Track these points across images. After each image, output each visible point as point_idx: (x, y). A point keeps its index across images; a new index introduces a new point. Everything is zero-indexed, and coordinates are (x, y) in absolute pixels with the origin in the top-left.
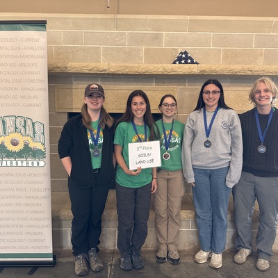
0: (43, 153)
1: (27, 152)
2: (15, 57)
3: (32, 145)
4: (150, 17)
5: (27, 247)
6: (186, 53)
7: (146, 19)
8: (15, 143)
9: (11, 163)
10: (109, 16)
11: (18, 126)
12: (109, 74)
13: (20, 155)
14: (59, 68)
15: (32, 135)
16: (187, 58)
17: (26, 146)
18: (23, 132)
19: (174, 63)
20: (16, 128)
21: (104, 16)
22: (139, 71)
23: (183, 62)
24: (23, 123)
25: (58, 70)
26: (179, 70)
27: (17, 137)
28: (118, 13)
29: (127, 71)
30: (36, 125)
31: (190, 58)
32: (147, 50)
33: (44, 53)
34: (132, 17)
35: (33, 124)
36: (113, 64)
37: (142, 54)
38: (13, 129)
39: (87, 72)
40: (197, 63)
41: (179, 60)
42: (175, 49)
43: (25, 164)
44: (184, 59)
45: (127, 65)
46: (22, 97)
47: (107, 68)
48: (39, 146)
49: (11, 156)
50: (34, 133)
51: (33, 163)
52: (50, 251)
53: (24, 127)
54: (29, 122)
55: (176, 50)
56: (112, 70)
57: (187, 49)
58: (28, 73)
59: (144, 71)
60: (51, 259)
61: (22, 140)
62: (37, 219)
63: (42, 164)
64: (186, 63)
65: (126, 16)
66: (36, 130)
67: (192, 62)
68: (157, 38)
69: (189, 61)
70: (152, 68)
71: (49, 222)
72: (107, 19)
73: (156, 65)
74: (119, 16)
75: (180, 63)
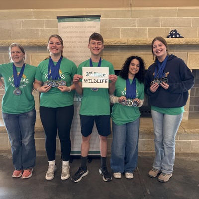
2: (82, 37)
4: (153, 8)
6: (175, 31)
7: (150, 10)
10: (128, 9)
12: (127, 45)
16: (176, 34)
19: (168, 37)
21: (123, 9)
22: (147, 43)
23: (174, 36)
26: (172, 42)
29: (139, 43)
31: (178, 34)
32: (150, 29)
34: (142, 9)
36: (130, 39)
37: (147, 32)
39: (114, 44)
40: (182, 37)
41: (171, 35)
44: (174, 34)
45: (139, 39)
47: (126, 41)
55: (168, 29)
56: (130, 43)
57: (176, 28)
64: (176, 37)
65: (137, 8)
67: (180, 37)
68: (157, 21)
69: (178, 36)
72: (125, 10)
74: (133, 9)
75: (172, 37)
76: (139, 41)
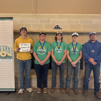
0: (12, 57)
1: (7, 57)
2: (3, 28)
3: (8, 55)
5: (7, 87)
6: (58, 26)
7: (45, 15)
8: (3, 54)
9: (2, 60)
10: (34, 14)
11: (4, 49)
13: (5, 58)
14: (18, 31)
15: (8, 52)
16: (58, 27)
17: (7, 55)
18: (6, 51)
19: (54, 29)
20: (4, 50)
23: (57, 28)
24: (6, 48)
25: (17, 31)
26: (55, 31)
27: (4, 52)
28: (37, 13)
30: (10, 49)
31: (59, 27)
32: (46, 25)
33: (12, 27)
34: (41, 14)
35: (9, 48)
36: (35, 29)
37: (44, 26)
38: (3, 50)
40: (61, 29)
41: (56, 28)
42: (54, 24)
43: (6, 60)
44: (57, 27)
46: (6, 40)
47: (33, 30)
48: (11, 55)
49: (2, 58)
50: (9, 51)
51: (9, 60)
52: (14, 88)
53: (6, 49)
54: (8, 48)
56: (34, 31)
57: (58, 24)
58: (8, 33)
59: (44, 31)
60: (14, 90)
61: (5, 53)
62: (10, 78)
63: (11, 60)
64: (58, 29)
65: (39, 14)
66: (10, 50)
67: (60, 29)
68: (49, 21)
69: (59, 28)
70: (47, 30)
71: (14, 79)
73: (48, 30)
74: (37, 14)
75: (56, 29)
76: (39, 30)
